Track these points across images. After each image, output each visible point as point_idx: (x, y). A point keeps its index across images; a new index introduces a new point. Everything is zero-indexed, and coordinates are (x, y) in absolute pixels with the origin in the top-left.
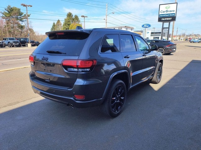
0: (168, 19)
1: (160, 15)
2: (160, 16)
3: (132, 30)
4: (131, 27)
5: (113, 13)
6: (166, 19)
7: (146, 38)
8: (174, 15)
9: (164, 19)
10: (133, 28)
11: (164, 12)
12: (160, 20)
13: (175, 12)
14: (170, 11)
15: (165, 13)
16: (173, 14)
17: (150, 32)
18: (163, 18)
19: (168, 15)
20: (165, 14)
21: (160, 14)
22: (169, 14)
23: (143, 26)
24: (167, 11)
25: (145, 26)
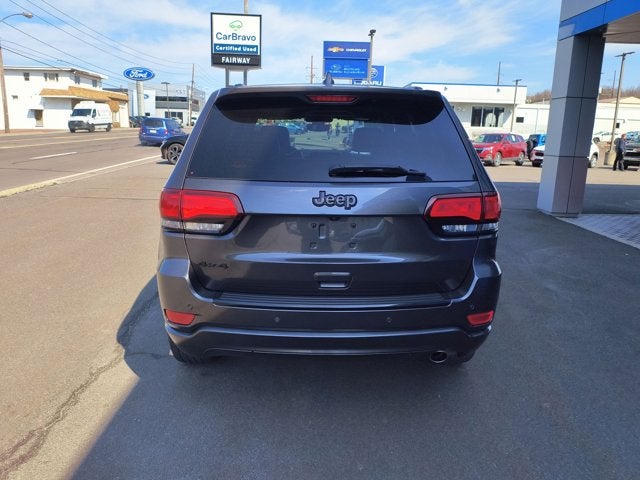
0: (240, 60)
1: (216, 45)
2: (215, 50)
3: (95, 83)
4: (91, 73)
5: (29, 17)
6: (234, 60)
7: (144, 115)
8: (255, 50)
9: (227, 60)
10: (100, 78)
11: (226, 37)
12: (217, 60)
13: (257, 43)
14: (244, 38)
15: (230, 41)
16: (253, 47)
17: (153, 94)
18: (226, 55)
19: (240, 49)
20: (230, 45)
21: (216, 41)
22: (242, 46)
23: (128, 73)
24: (235, 36)
25: (135, 73)
